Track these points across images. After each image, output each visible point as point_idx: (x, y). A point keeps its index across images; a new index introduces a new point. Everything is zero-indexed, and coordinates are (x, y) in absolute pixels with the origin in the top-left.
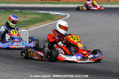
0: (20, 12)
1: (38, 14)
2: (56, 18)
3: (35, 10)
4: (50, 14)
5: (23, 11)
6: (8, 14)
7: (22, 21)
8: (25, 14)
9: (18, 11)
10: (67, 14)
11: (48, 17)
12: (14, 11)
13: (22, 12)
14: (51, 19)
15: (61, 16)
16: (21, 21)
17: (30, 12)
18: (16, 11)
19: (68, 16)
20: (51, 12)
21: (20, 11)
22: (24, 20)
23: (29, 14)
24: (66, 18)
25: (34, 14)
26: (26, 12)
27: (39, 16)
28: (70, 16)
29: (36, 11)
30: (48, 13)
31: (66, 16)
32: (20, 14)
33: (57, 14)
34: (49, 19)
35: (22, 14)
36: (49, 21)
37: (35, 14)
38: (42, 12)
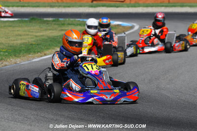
0: (54, 21)
3: (80, 18)
5: (60, 19)
6: (34, 24)
7: (57, 37)
8: (63, 24)
9: (51, 19)
10: (135, 24)
12: (45, 19)
13: (58, 21)
15: (124, 27)
16: (55, 37)
17: (72, 21)
18: (48, 19)
19: (137, 27)
21: (54, 19)
22: (60, 36)
23: (70, 25)
24: (132, 31)
25: (77, 25)
26: (64, 21)
28: (140, 27)
29: (81, 20)
31: (132, 27)
32: (55, 24)
33: (118, 25)
35: (58, 24)
37: (80, 25)
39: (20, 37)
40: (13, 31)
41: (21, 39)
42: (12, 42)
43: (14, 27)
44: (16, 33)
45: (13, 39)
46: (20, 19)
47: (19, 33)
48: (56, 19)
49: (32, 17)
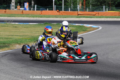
1: (73, 26)
2: (88, 30)
4: (84, 26)
10: (100, 27)
11: (82, 29)
12: (52, 24)
13: (59, 25)
14: (84, 31)
15: (94, 28)
18: (54, 24)
19: (101, 28)
20: (85, 25)
24: (98, 30)
27: (74, 28)
29: (71, 24)
30: (82, 26)
31: (98, 28)
32: (57, 26)
33: (91, 27)
34: (83, 31)
36: (82, 32)
38: (77, 24)
39: (38, 32)
40: (35, 29)
41: (38, 33)
42: (33, 35)
43: (35, 27)
44: (36, 30)
45: (34, 33)
46: (39, 24)
47: (38, 30)
48: (58, 24)
49: (45, 23)
